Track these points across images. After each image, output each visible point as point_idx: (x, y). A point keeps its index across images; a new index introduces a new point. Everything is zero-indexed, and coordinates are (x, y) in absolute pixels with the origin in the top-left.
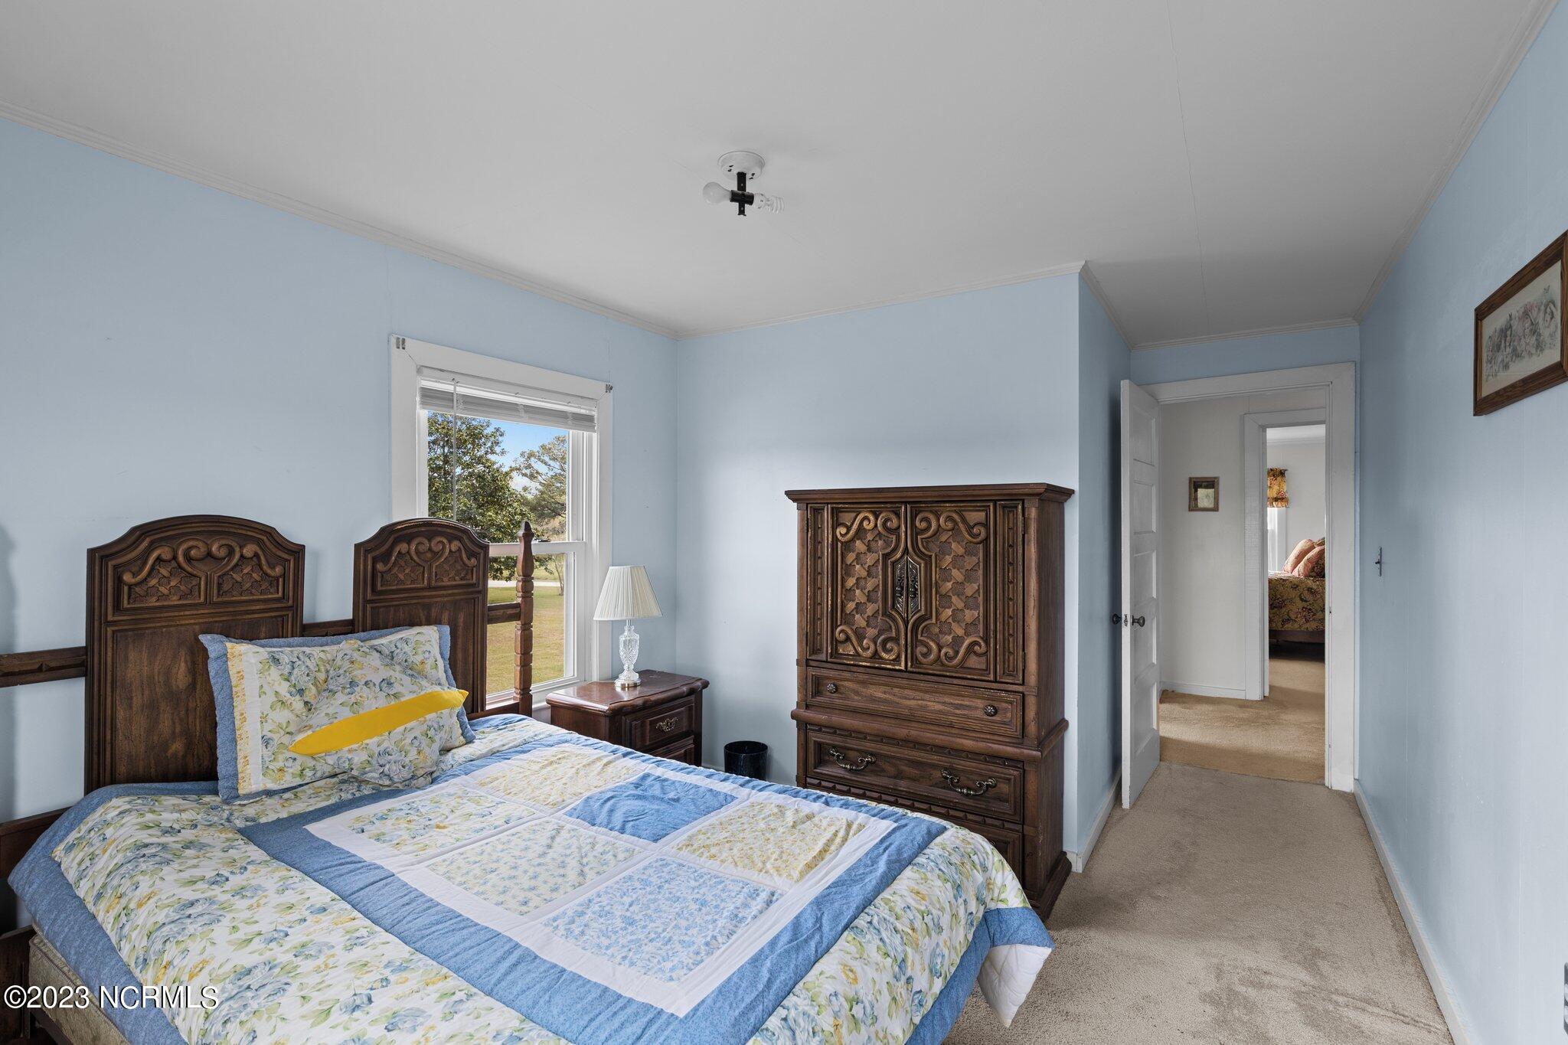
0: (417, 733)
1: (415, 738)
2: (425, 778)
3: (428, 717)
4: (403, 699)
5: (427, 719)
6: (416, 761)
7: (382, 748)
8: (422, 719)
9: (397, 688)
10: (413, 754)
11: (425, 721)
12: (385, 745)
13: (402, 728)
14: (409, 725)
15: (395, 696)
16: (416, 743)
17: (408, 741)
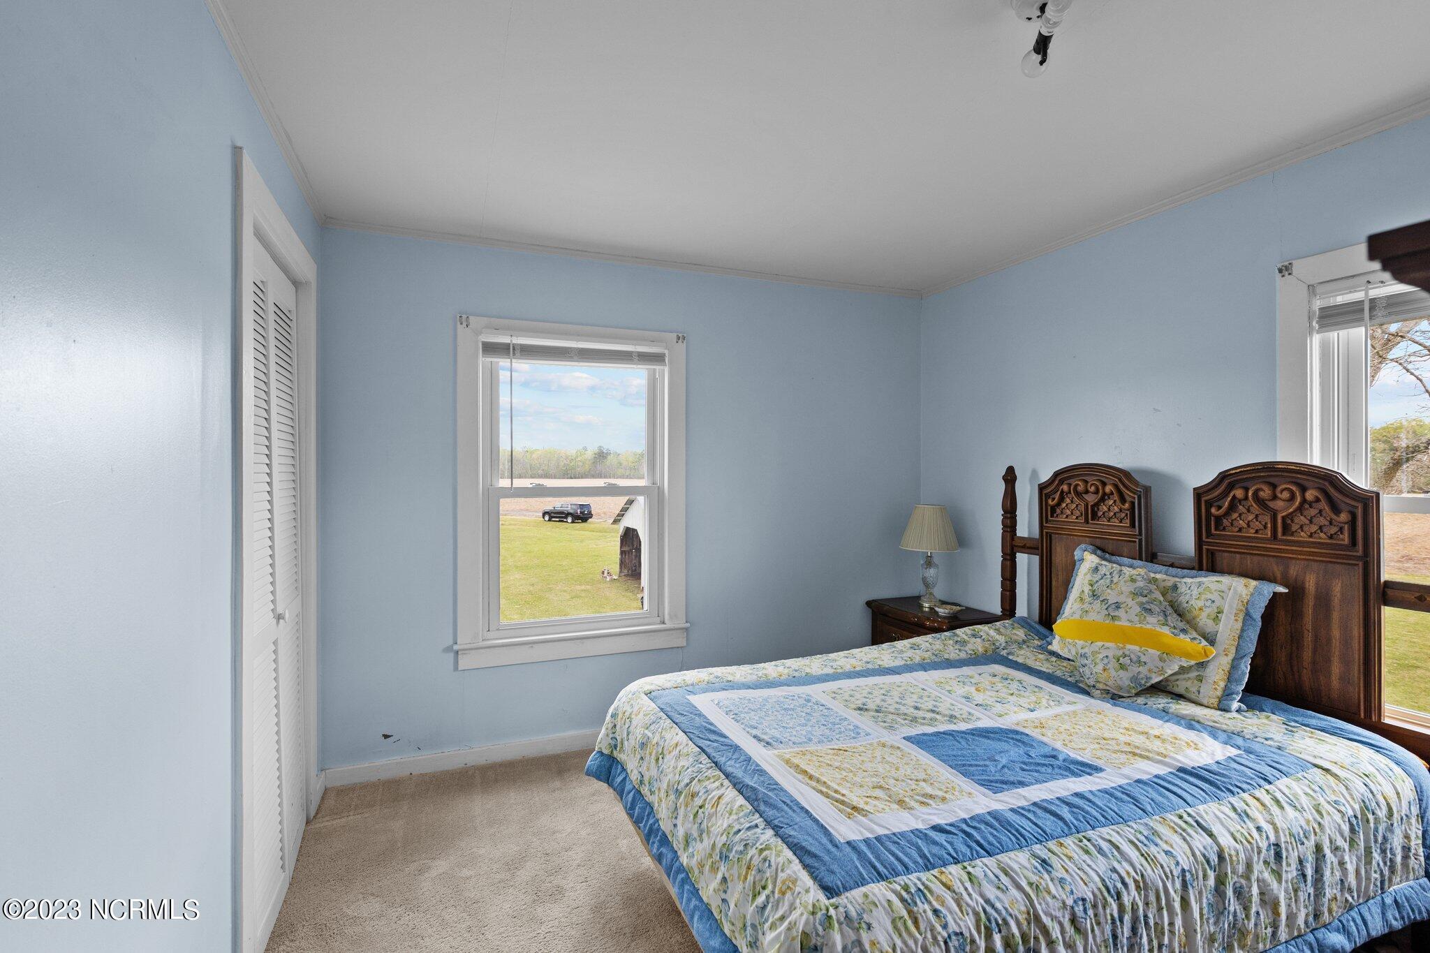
0: (1110, 654)
1: (1107, 656)
2: (1102, 694)
3: (1128, 646)
4: (1116, 623)
5: (1127, 647)
6: (1100, 675)
7: (1083, 651)
8: (1121, 645)
9: (1121, 613)
10: (1099, 669)
11: (1122, 648)
12: (1086, 650)
13: (1100, 644)
14: (1108, 644)
15: (1114, 618)
16: (1106, 661)
17: (1101, 656)
